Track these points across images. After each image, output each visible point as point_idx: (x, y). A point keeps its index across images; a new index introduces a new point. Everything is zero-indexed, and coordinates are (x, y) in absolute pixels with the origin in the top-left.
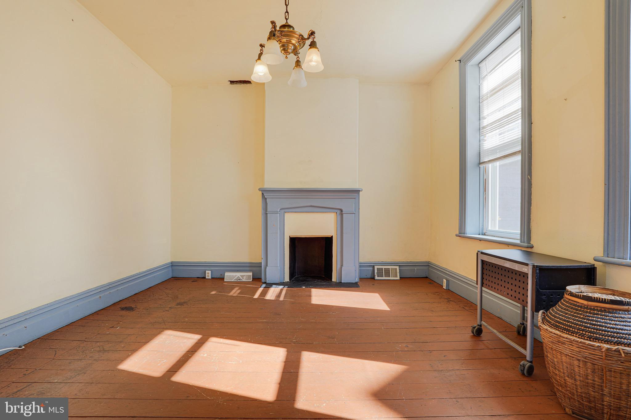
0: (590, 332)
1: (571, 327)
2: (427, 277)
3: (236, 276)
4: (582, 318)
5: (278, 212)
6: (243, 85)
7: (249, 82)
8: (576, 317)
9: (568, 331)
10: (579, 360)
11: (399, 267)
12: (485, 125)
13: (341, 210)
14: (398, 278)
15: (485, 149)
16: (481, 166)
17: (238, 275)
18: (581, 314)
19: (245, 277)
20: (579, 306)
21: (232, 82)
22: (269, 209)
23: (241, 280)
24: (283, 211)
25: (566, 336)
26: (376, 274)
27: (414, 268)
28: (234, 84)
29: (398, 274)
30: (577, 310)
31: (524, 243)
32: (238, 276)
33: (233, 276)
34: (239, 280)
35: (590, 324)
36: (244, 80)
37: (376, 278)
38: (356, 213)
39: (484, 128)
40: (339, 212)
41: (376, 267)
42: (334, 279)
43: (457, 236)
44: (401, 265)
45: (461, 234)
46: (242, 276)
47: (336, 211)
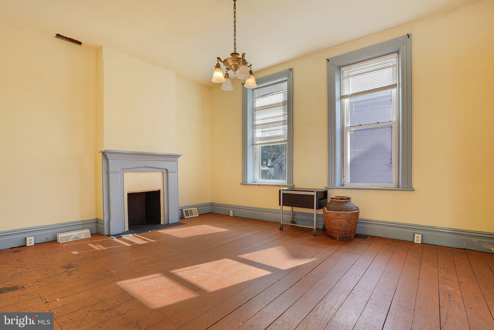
0: (346, 209)
1: (340, 209)
2: (210, 213)
3: (72, 235)
4: (342, 206)
5: (119, 171)
6: (70, 43)
7: (80, 43)
8: (341, 206)
9: (340, 211)
10: (344, 219)
11: (197, 208)
12: (257, 124)
13: (167, 170)
14: (198, 215)
15: (257, 137)
16: (254, 146)
17: (75, 234)
18: (341, 205)
19: (82, 235)
20: (340, 202)
21: (58, 36)
22: (111, 169)
23: (79, 238)
24: (123, 171)
25: (340, 212)
26: (185, 215)
27: (204, 208)
28: (59, 38)
29: (197, 213)
30: (339, 203)
31: (290, 184)
32: (75, 236)
33: (69, 236)
34: (77, 238)
35: (345, 207)
36: (72, 38)
37: (186, 217)
38: (176, 172)
39: (256, 125)
40: (165, 171)
41: (184, 210)
42: (162, 223)
43: (241, 184)
44: (197, 206)
45: (244, 183)
46: (78, 234)
47: (163, 170)
